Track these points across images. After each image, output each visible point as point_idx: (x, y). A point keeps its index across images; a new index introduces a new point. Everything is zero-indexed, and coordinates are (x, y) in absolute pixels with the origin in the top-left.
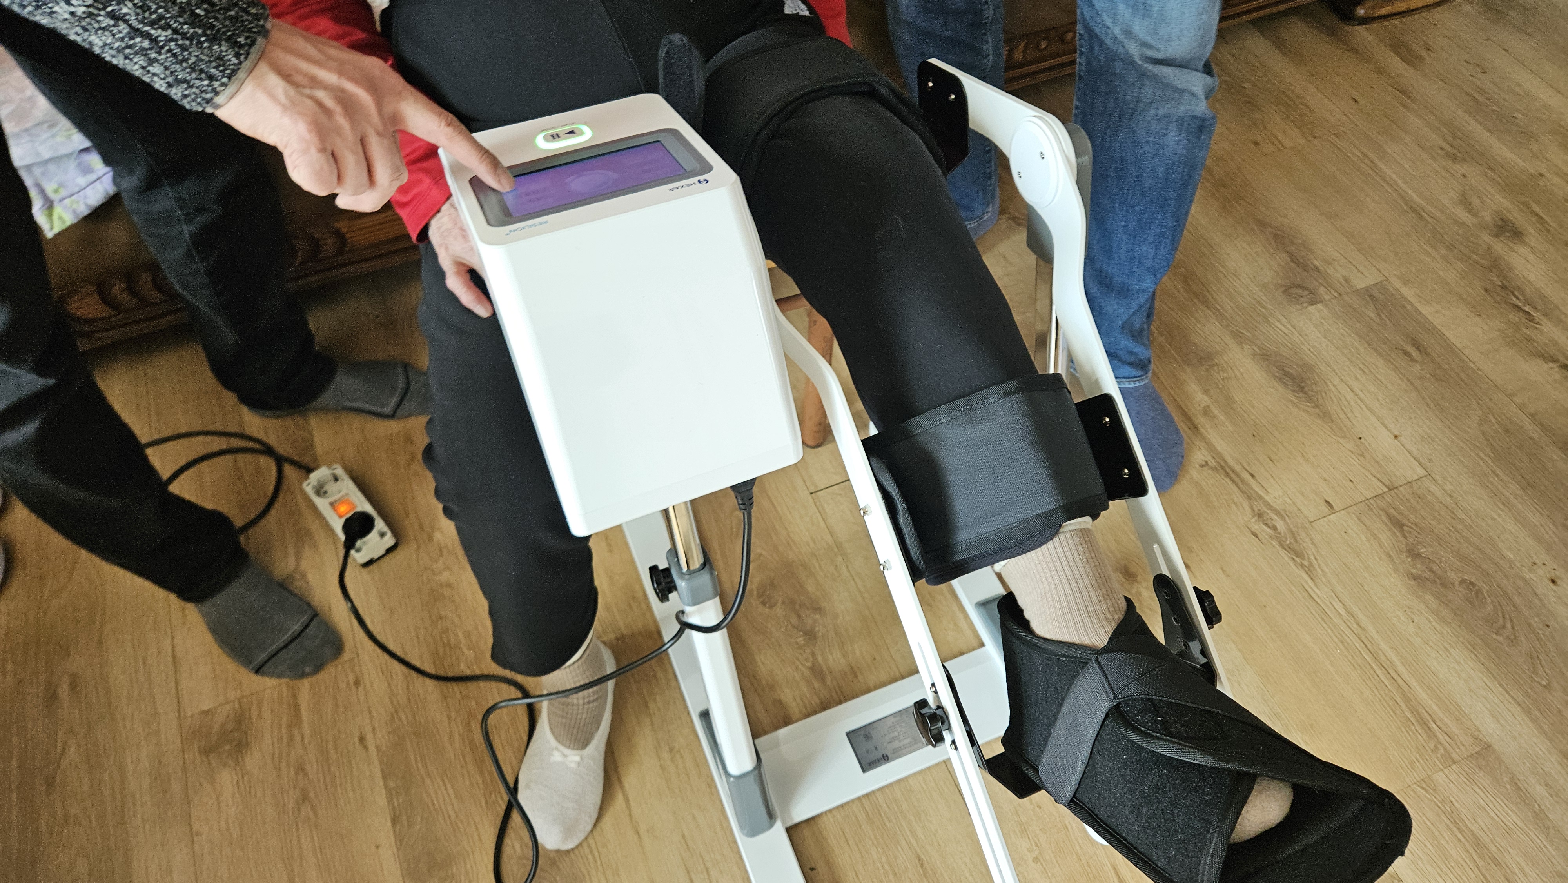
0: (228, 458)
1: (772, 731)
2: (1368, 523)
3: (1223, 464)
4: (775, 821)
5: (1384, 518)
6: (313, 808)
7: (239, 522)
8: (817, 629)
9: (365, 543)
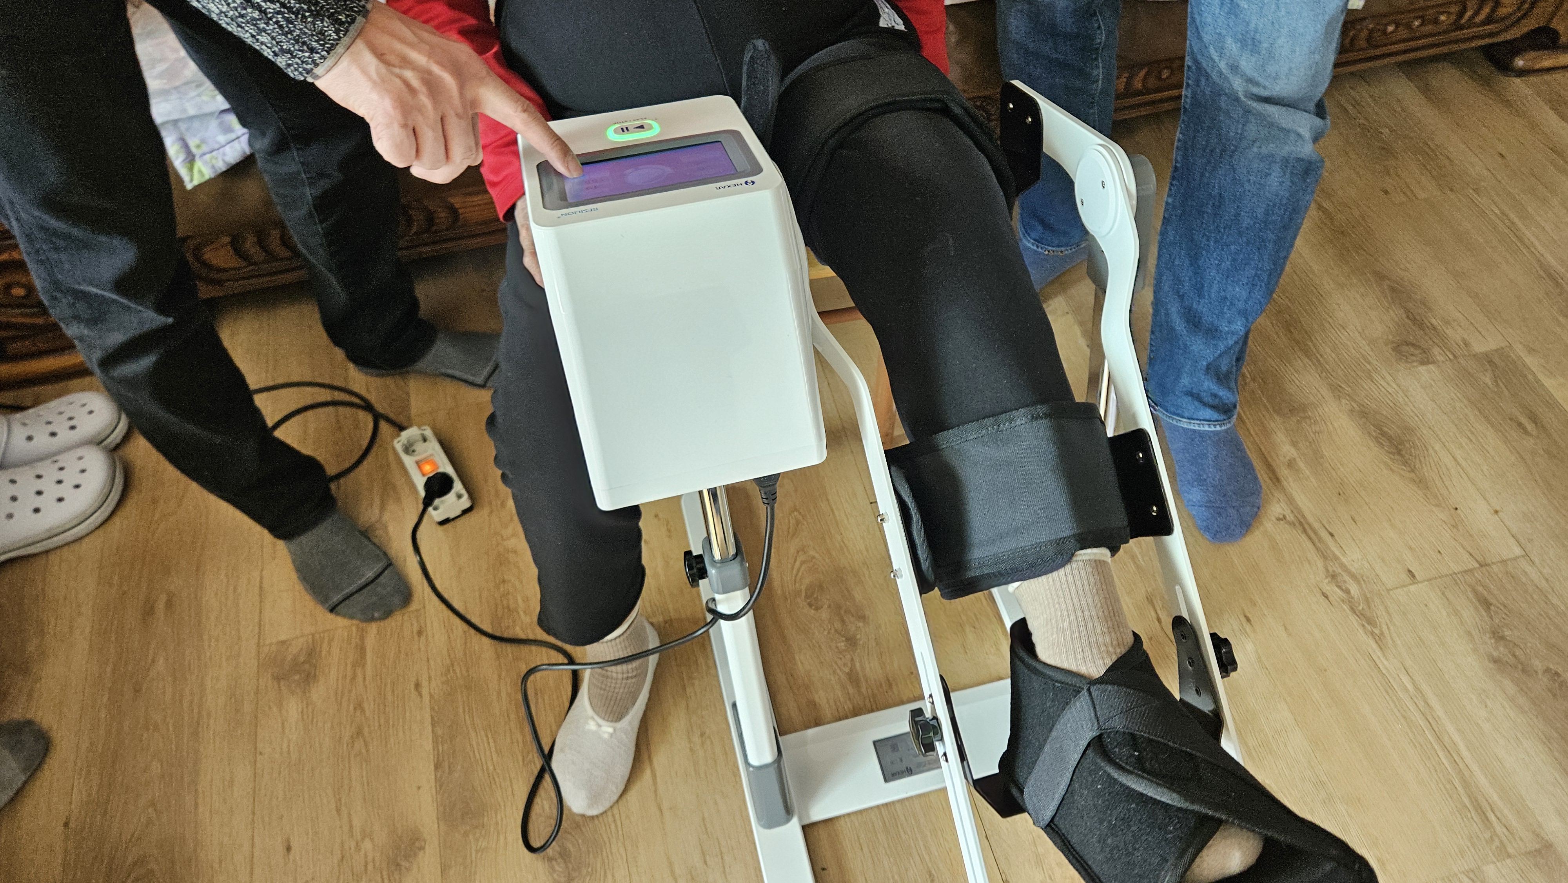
0: (331, 409)
1: (802, 730)
2: (1450, 597)
3: (1302, 520)
4: (791, 819)
5: (1471, 595)
6: (366, 745)
7: (331, 469)
8: (858, 637)
9: (442, 502)
